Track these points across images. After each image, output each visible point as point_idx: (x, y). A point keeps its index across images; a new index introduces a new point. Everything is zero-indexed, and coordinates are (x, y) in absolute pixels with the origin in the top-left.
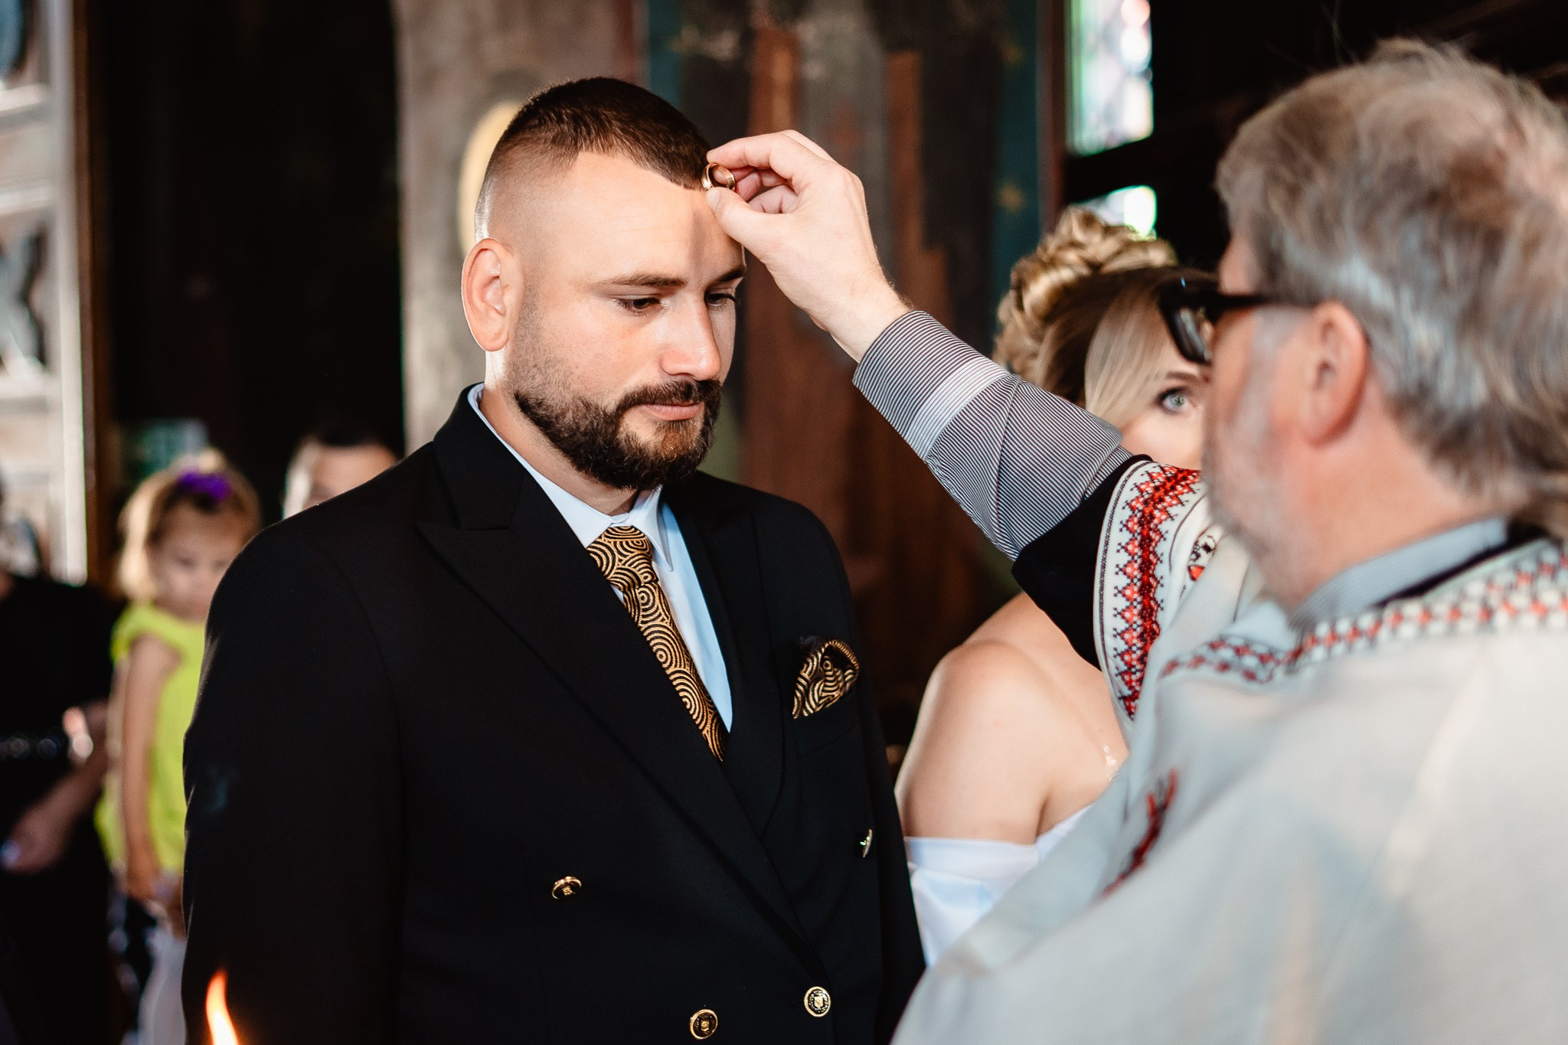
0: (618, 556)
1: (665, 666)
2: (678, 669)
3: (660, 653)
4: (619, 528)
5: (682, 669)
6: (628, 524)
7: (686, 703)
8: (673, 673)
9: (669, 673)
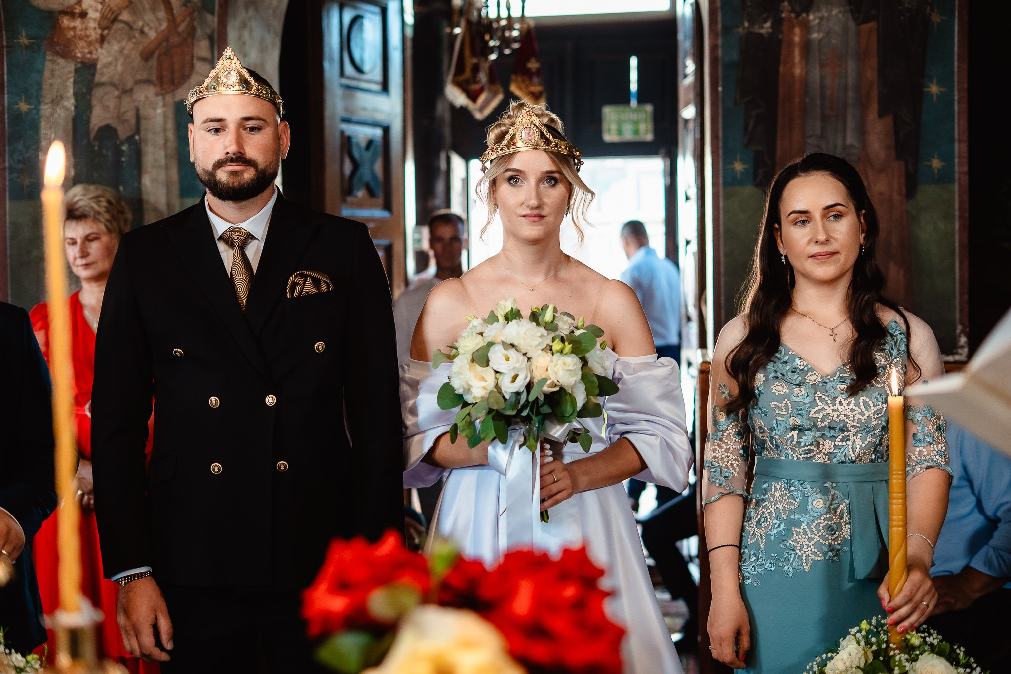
0: (230, 238)
1: (234, 276)
2: (239, 277)
3: (234, 271)
4: (234, 228)
5: (241, 277)
6: (239, 227)
7: (240, 289)
8: (237, 279)
9: (235, 278)
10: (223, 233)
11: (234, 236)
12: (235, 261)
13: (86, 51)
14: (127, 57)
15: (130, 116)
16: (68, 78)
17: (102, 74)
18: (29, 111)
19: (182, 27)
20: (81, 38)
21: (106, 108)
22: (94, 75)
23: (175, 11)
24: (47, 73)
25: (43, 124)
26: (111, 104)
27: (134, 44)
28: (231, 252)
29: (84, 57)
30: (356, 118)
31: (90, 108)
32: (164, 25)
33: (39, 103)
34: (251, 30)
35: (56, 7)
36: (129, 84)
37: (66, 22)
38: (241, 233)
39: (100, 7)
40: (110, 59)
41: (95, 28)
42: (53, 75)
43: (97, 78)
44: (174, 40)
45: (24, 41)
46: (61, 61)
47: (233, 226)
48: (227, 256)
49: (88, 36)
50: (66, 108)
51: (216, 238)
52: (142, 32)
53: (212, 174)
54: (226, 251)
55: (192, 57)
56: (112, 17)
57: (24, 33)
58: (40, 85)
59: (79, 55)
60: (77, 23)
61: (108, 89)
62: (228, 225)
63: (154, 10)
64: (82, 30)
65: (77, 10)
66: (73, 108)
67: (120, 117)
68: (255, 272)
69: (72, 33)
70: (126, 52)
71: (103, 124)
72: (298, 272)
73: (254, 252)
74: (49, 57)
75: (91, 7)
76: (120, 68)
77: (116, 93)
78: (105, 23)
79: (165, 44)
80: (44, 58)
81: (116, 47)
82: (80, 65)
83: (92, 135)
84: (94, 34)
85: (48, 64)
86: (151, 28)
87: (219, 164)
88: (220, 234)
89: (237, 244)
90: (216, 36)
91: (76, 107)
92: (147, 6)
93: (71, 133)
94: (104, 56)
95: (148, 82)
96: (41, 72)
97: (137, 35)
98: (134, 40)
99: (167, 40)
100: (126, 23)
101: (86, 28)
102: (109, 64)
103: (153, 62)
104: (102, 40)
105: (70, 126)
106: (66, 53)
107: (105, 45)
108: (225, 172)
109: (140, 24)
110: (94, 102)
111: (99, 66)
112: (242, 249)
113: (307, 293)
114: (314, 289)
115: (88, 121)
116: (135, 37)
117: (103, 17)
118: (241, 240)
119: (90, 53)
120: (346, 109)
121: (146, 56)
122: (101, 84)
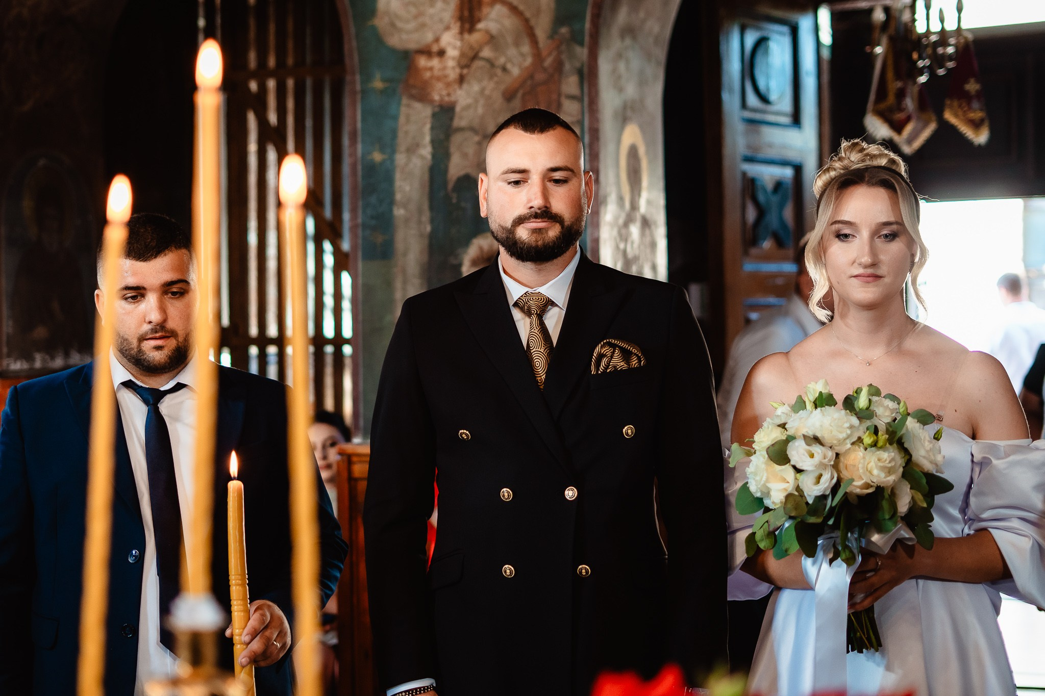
0: (526, 304)
1: (531, 349)
2: (537, 350)
3: (531, 343)
4: (531, 293)
5: (539, 350)
6: (537, 291)
7: (537, 364)
8: (534, 352)
9: (532, 351)
10: (519, 298)
11: (532, 302)
12: (532, 331)
13: (444, 93)
14: (489, 98)
16: (425, 124)
17: (461, 118)
18: (383, 162)
19: (548, 62)
20: (439, 79)
21: (465, 155)
22: (451, 119)
23: (541, 45)
24: (402, 119)
25: (398, 176)
26: (471, 150)
27: (497, 83)
28: (528, 320)
29: (442, 100)
30: (761, 155)
31: (447, 156)
32: (529, 61)
33: (394, 152)
34: (628, 62)
35: (412, 46)
36: (492, 128)
37: (423, 62)
38: (539, 299)
39: (458, 43)
40: (469, 101)
41: (453, 68)
42: (408, 120)
43: (457, 123)
44: (540, 77)
45: (378, 84)
46: (418, 105)
47: (530, 290)
48: (524, 326)
49: (446, 76)
50: (423, 158)
51: (511, 303)
52: (504, 69)
53: (511, 231)
54: (523, 319)
55: (559, 95)
56: (471, 54)
57: (378, 76)
58: (394, 133)
59: (436, 97)
60: (435, 62)
61: (468, 134)
62: (525, 289)
63: (517, 44)
64: (440, 70)
65: (435, 48)
66: (429, 157)
67: (480, 166)
68: (555, 345)
69: (428, 74)
70: (487, 92)
71: (462, 173)
72: (605, 341)
73: (554, 320)
74: (405, 101)
75: (449, 44)
76: (480, 111)
77: (476, 138)
78: (464, 61)
79: (529, 82)
80: (399, 104)
81: (476, 88)
82: (437, 109)
83: (451, 185)
84: (453, 74)
85: (403, 110)
86: (514, 64)
87: (520, 221)
88: (515, 300)
89: (534, 312)
90: (586, 70)
91: (434, 156)
92: (510, 40)
93: (427, 184)
94: (462, 97)
96: (395, 118)
97: (499, 72)
98: (496, 79)
99: (531, 77)
100: (488, 60)
101: (444, 68)
102: (467, 107)
103: (516, 101)
104: (461, 79)
105: (426, 177)
106: (422, 96)
107: (465, 86)
108: (527, 229)
109: (502, 60)
110: (453, 149)
111: (458, 109)
112: (540, 317)
113: (615, 367)
114: (623, 363)
115: (446, 171)
116: (496, 75)
117: (463, 55)
118: (539, 307)
119: (449, 95)
120: (749, 147)
121: (509, 96)
122: (460, 129)
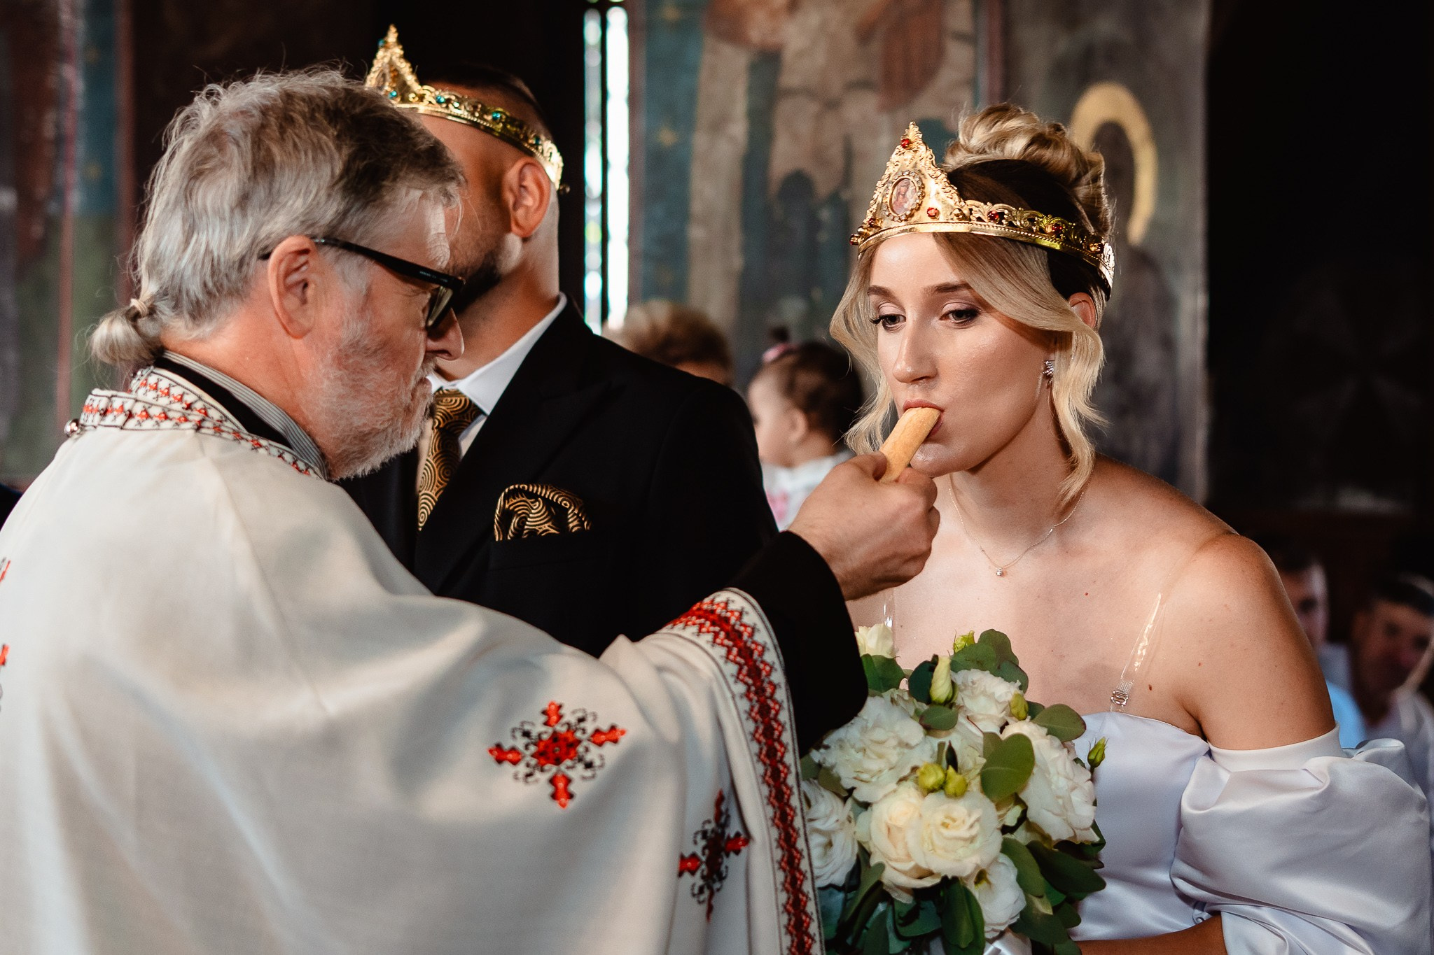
2: (426, 492)
4: (446, 389)
5: (428, 492)
6: (456, 387)
8: (423, 494)
11: (439, 406)
12: (427, 457)
13: (767, 28)
14: (833, 37)
15: (835, 153)
16: (737, 82)
17: (791, 72)
18: (676, 146)
20: (759, 4)
21: (796, 138)
22: (777, 74)
24: (704, 74)
25: (697, 170)
26: (804, 127)
27: (847, 12)
29: (763, 41)
31: (769, 137)
33: (691, 129)
36: (836, 87)
38: (451, 401)
40: (804, 42)
42: (713, 77)
43: (790, 79)
45: (670, 13)
46: (728, 50)
47: (446, 385)
50: (732, 140)
55: (942, 32)
58: (692, 96)
59: (755, 37)
61: (802, 100)
62: (441, 383)
66: (743, 140)
67: (819, 156)
70: (831, 28)
71: (791, 168)
72: (512, 487)
74: (709, 41)
76: (820, 60)
77: (813, 108)
80: (701, 46)
81: (815, 20)
82: (755, 58)
83: (773, 189)
85: (707, 58)
89: (436, 424)
91: (750, 138)
93: (739, 187)
94: (794, 37)
95: (863, 85)
96: (693, 70)
98: (844, 5)
102: (801, 54)
103: (876, 47)
104: (792, 5)
105: (739, 173)
106: (735, 34)
107: (798, 17)
110: (778, 126)
111: (788, 56)
113: (533, 531)
114: (550, 525)
115: (767, 164)
118: (447, 416)
119: (774, 32)
121: (865, 34)
122: (789, 93)
